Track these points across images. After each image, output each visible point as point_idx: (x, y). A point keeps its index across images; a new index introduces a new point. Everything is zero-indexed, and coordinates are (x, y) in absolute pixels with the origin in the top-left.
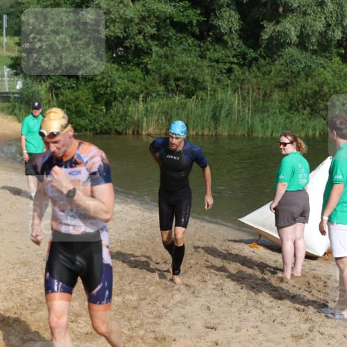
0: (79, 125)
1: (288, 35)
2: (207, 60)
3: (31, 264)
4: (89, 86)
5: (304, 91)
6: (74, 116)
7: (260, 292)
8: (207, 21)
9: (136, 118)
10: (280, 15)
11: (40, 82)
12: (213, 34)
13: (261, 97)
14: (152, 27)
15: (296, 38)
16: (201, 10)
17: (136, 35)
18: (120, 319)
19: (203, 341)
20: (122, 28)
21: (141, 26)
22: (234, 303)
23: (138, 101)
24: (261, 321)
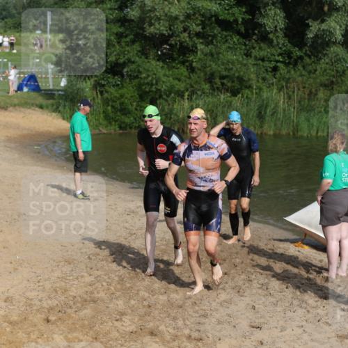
0: (124, 122)
1: (332, 33)
2: (253, 58)
3: (75, 262)
4: (134, 84)
6: (119, 113)
7: (305, 291)
8: (253, 19)
9: (181, 116)
10: (325, 14)
11: (85, 79)
12: (259, 32)
13: (306, 96)
14: (198, 25)
15: (341, 37)
16: (246, 8)
17: (181, 33)
18: (165, 317)
19: (248, 340)
20: (167, 25)
21: (186, 23)
22: (279, 302)
23: (184, 99)
24: (306, 321)
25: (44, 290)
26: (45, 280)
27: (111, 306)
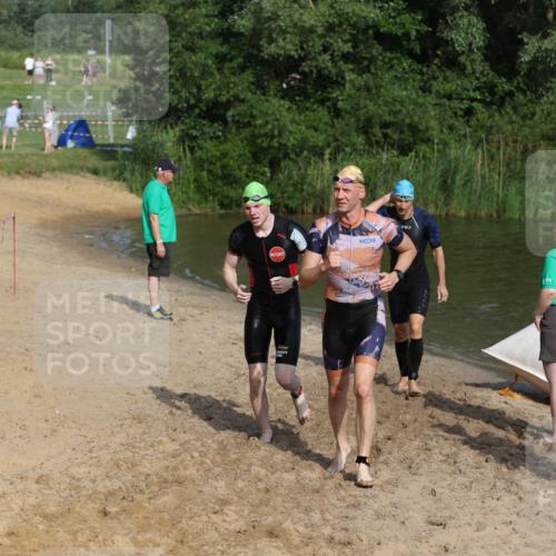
0: (227, 197)
2: (433, 95)
3: (150, 419)
4: (244, 134)
6: (219, 183)
7: (516, 467)
8: (434, 32)
9: (318, 187)
10: (549, 24)
11: (165, 127)
12: (443, 52)
13: (519, 156)
14: (345, 42)
16: (423, 15)
17: (320, 54)
18: (293, 508)
19: (426, 545)
20: (297, 42)
21: (328, 39)
22: (474, 485)
23: (323, 160)
24: (518, 514)
25: (99, 464)
26: (101, 449)
27: (206, 489)
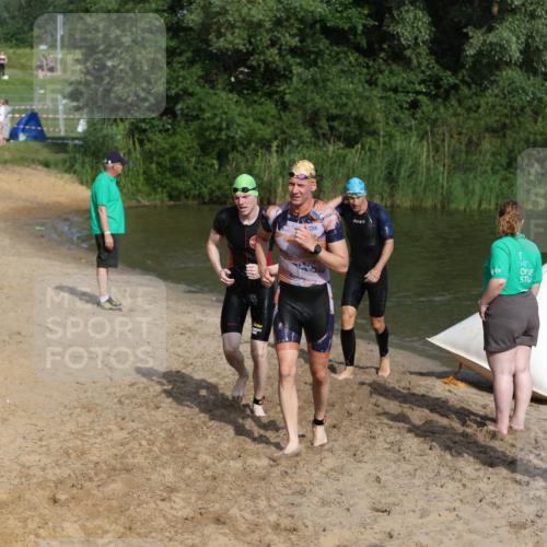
0: (177, 189)
1: (505, 49)
2: (379, 89)
3: (99, 408)
4: (192, 128)
5: (532, 137)
6: (168, 175)
7: (460, 454)
8: (380, 26)
9: (265, 179)
10: (493, 18)
11: (116, 121)
12: (389, 46)
13: (463, 147)
14: (293, 36)
15: (518, 54)
16: (370, 9)
17: (267, 48)
18: (239, 495)
19: (369, 531)
20: (245, 36)
21: (276, 33)
22: (418, 472)
23: (270, 152)
24: (461, 501)
25: (48, 453)
26: (51, 437)
27: (154, 477)
